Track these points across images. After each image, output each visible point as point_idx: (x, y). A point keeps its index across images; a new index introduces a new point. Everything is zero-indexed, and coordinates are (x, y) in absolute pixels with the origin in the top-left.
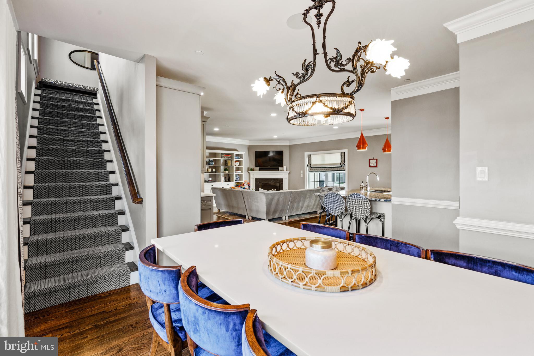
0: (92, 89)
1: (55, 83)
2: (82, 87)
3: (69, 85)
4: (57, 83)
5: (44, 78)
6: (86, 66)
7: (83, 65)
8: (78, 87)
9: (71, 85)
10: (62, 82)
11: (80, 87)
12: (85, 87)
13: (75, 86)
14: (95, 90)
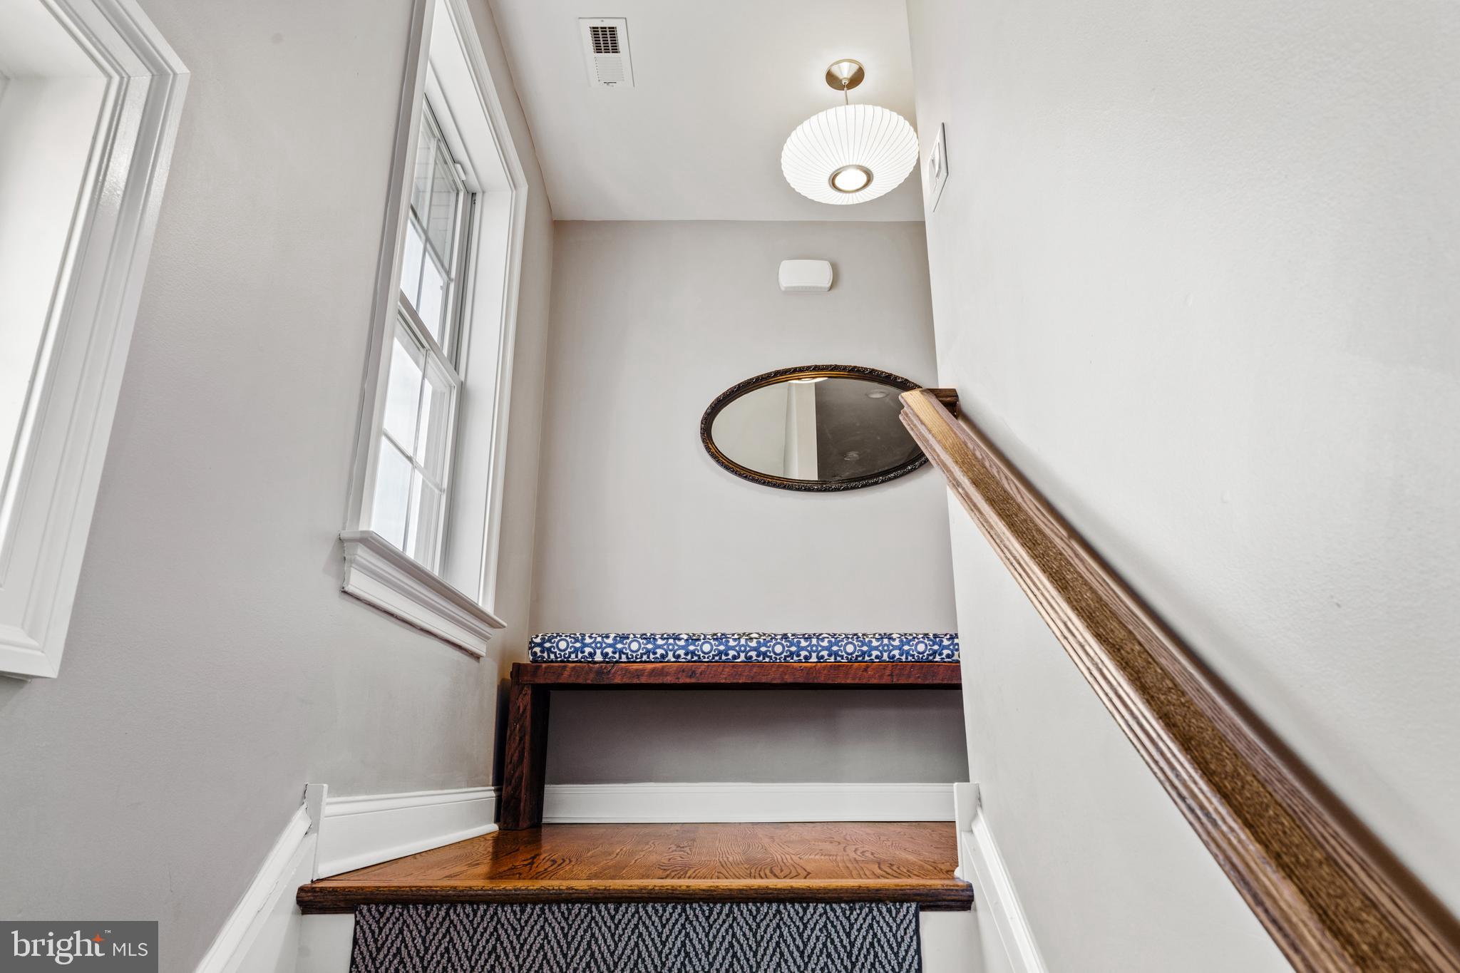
0: (850, 648)
1: (605, 655)
2: (778, 649)
3: (693, 653)
4: (621, 652)
5: (543, 639)
6: (796, 474)
7: (777, 472)
8: (753, 654)
9: (706, 648)
10: (651, 638)
11: (765, 654)
12: (804, 643)
13: (732, 653)
14: (875, 653)
